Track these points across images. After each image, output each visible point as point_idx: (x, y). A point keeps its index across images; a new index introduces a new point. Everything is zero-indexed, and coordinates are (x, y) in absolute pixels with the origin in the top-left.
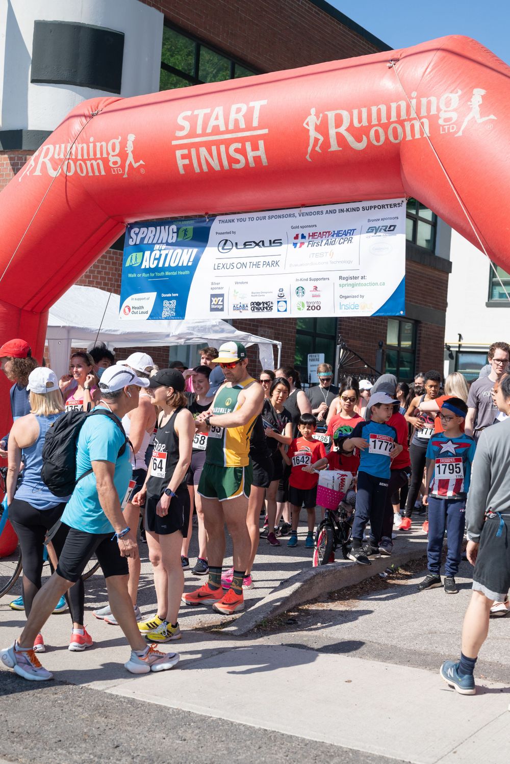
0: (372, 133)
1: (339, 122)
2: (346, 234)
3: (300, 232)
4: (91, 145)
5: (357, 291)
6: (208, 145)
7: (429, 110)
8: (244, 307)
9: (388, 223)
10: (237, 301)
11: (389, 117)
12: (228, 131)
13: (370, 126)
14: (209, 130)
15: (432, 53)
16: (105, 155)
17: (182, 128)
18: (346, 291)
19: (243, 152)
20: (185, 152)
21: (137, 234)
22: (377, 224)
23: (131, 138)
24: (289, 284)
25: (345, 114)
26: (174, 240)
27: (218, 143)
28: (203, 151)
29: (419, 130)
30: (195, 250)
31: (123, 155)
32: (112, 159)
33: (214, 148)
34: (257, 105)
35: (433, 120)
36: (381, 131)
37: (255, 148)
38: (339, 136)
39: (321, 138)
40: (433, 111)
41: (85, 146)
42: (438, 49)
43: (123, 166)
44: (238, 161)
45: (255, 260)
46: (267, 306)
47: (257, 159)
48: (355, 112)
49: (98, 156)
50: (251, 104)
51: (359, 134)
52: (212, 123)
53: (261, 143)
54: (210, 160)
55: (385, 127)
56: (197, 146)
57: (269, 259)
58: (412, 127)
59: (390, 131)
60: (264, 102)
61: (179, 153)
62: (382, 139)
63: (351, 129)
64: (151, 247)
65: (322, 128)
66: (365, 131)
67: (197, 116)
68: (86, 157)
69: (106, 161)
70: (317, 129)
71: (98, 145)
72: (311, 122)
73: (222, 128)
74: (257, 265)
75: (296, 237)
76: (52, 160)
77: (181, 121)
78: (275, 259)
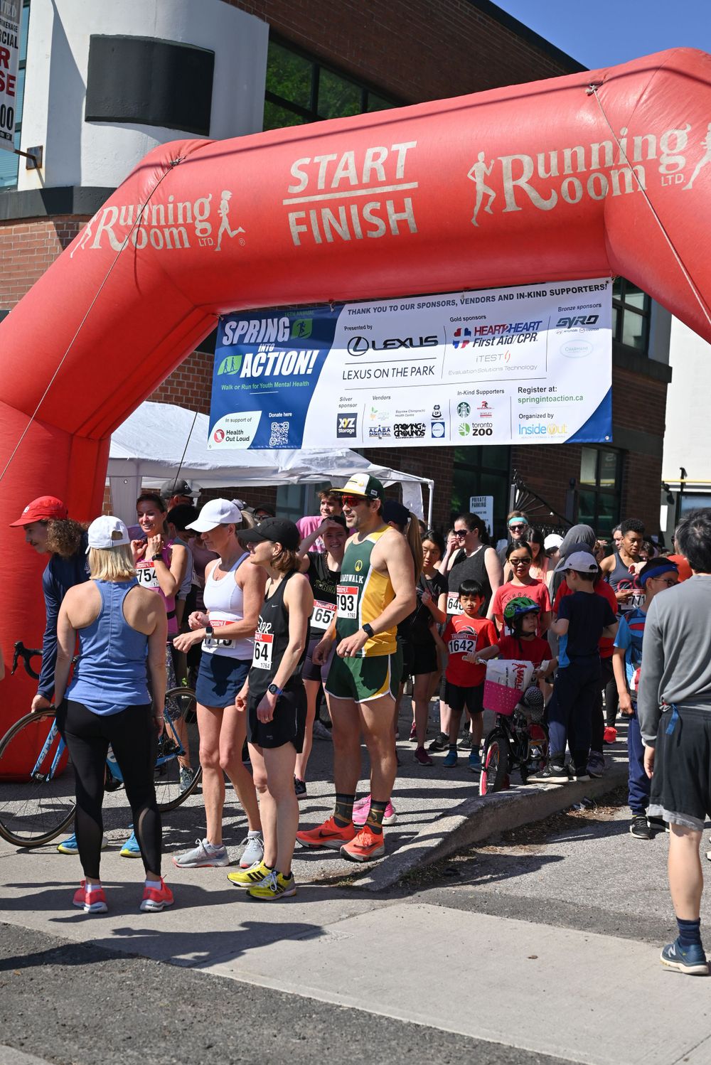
0: (565, 185)
1: (517, 171)
2: (528, 329)
3: (463, 325)
4: (171, 206)
5: (544, 408)
6: (333, 205)
7: (645, 152)
8: (384, 432)
9: (587, 312)
10: (376, 423)
11: (588, 162)
12: (361, 186)
13: (562, 177)
14: (335, 185)
15: (649, 75)
16: (189, 221)
17: (297, 182)
18: (527, 408)
19: (382, 214)
20: (302, 214)
21: (234, 330)
22: (571, 314)
23: (227, 195)
24: (448, 398)
25: (526, 160)
26: (286, 338)
27: (347, 203)
28: (327, 213)
29: (631, 180)
30: (316, 352)
31: (215, 220)
32: (199, 226)
33: (342, 210)
34: (402, 148)
35: (651, 167)
36: (577, 183)
37: (400, 208)
38: (518, 191)
39: (493, 194)
40: (652, 155)
41: (162, 207)
42: (657, 69)
43: (214, 235)
44: (375, 228)
45: (400, 366)
46: (418, 430)
47: (402, 224)
48: (541, 158)
49: (181, 221)
50: (395, 147)
51: (544, 187)
52: (340, 174)
53: (408, 202)
54: (336, 226)
55: (583, 178)
56: (318, 206)
57: (420, 364)
58: (622, 177)
59: (590, 184)
60: (412, 144)
61: (292, 217)
62: (579, 194)
63: (535, 180)
64: (254, 348)
65: (494, 180)
66: (555, 183)
67: (318, 164)
68: (163, 223)
69: (191, 228)
70: (487, 181)
71: (180, 205)
72: (479, 172)
73: (354, 181)
74: (403, 372)
75: (458, 333)
76: (116, 227)
77: (295, 172)
78: (429, 363)
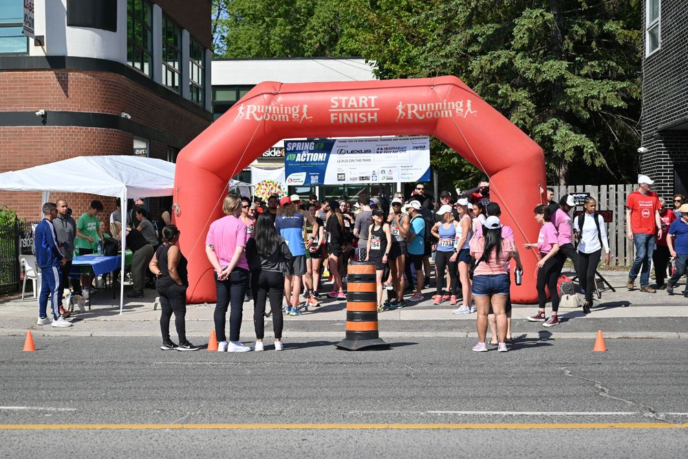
0: (427, 113)
1: (413, 108)
2: (403, 149)
3: (380, 147)
4: (282, 108)
5: (409, 172)
6: (349, 113)
7: (451, 107)
8: (356, 179)
9: (422, 145)
10: (352, 176)
11: (435, 108)
12: (359, 108)
13: (427, 111)
14: (349, 106)
15: (448, 86)
16: (290, 113)
17: (334, 104)
18: (404, 172)
19: (366, 116)
20: (336, 114)
22: (417, 145)
23: (305, 107)
24: (378, 169)
25: (416, 106)
26: (313, 149)
27: (354, 112)
28: (346, 115)
29: (447, 114)
30: (325, 154)
31: (301, 113)
32: (294, 115)
33: (351, 114)
34: (373, 98)
35: (454, 111)
36: (431, 113)
37: (372, 115)
38: (413, 114)
39: (404, 114)
40: (453, 108)
41: (278, 108)
42: (450, 84)
43: (300, 118)
44: (363, 120)
45: (358, 159)
46: (367, 178)
47: (372, 120)
48: (420, 106)
49: (286, 112)
50: (370, 97)
51: (421, 113)
52: (350, 103)
53: (376, 114)
54: (349, 119)
55: (433, 112)
56: (343, 113)
57: (366, 158)
58: (444, 113)
59: (435, 113)
60: (376, 97)
61: (332, 115)
62: (431, 116)
63: (418, 111)
64: (301, 152)
65: (405, 110)
66: (425, 112)
67: (341, 100)
68: (278, 112)
69: (290, 116)
70: (403, 110)
71: (286, 108)
72: (400, 107)
73: (356, 106)
74: (360, 160)
75: (378, 149)
76: (256, 112)
77: (332, 101)
78: (369, 158)
